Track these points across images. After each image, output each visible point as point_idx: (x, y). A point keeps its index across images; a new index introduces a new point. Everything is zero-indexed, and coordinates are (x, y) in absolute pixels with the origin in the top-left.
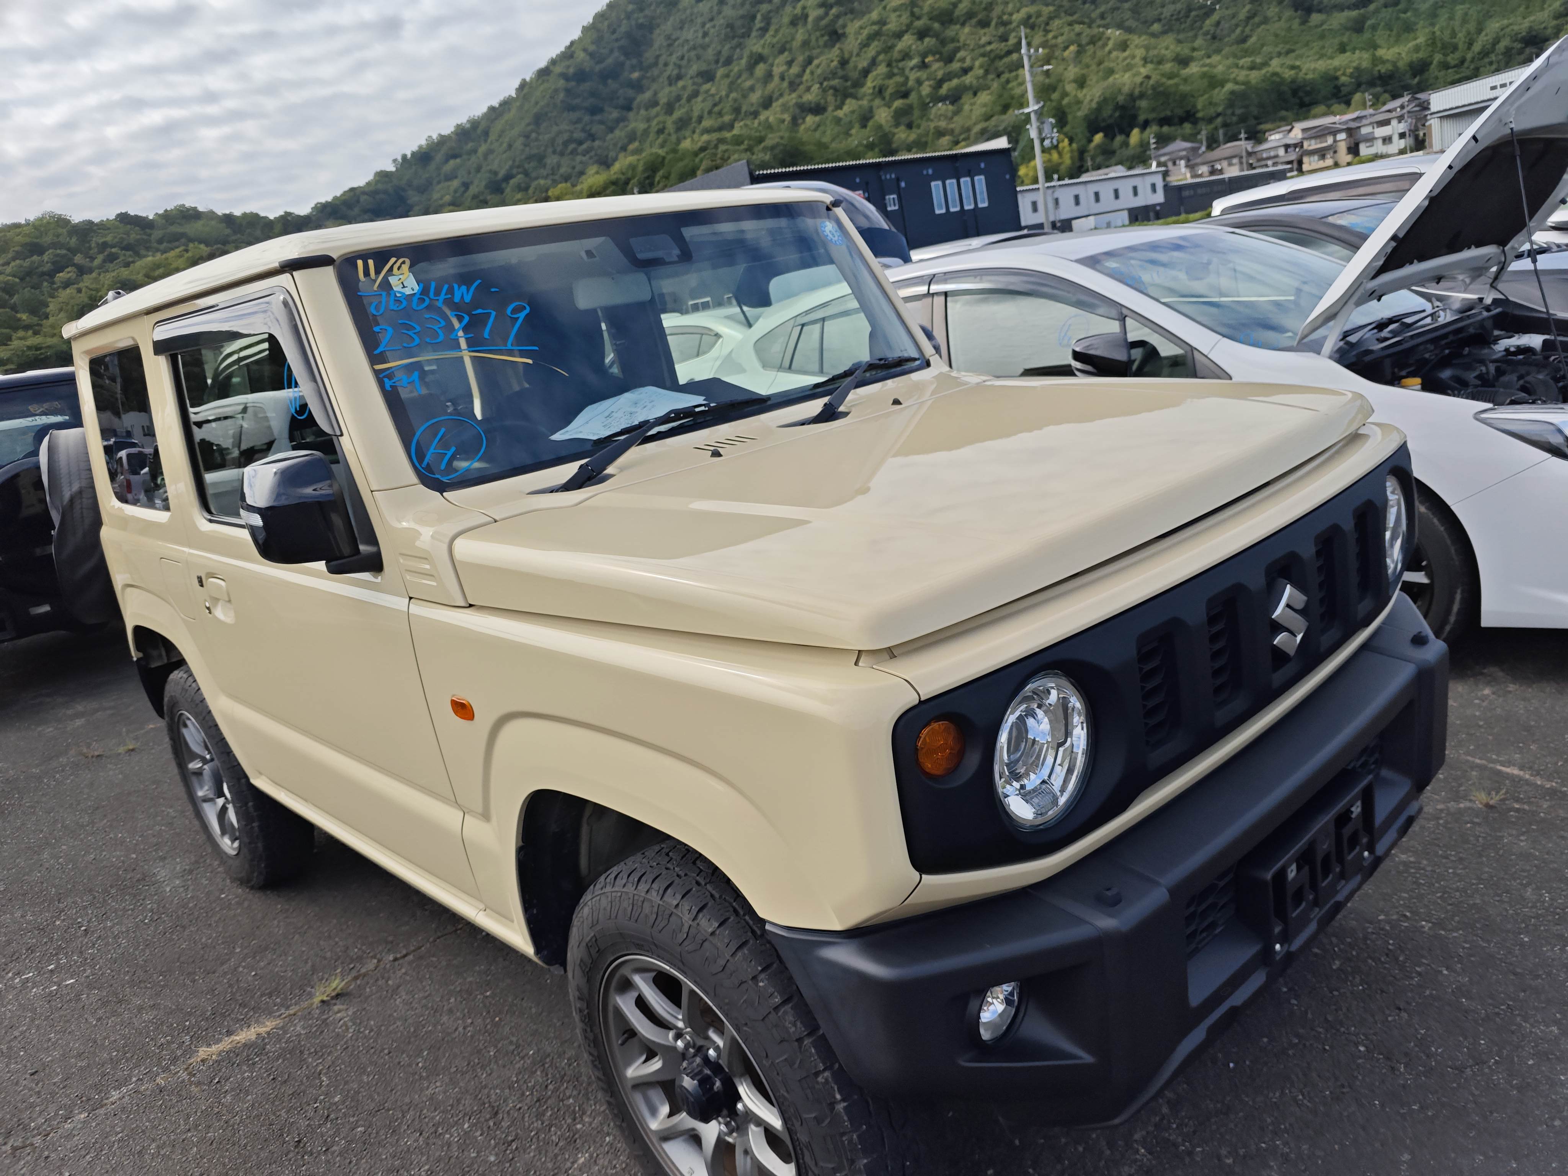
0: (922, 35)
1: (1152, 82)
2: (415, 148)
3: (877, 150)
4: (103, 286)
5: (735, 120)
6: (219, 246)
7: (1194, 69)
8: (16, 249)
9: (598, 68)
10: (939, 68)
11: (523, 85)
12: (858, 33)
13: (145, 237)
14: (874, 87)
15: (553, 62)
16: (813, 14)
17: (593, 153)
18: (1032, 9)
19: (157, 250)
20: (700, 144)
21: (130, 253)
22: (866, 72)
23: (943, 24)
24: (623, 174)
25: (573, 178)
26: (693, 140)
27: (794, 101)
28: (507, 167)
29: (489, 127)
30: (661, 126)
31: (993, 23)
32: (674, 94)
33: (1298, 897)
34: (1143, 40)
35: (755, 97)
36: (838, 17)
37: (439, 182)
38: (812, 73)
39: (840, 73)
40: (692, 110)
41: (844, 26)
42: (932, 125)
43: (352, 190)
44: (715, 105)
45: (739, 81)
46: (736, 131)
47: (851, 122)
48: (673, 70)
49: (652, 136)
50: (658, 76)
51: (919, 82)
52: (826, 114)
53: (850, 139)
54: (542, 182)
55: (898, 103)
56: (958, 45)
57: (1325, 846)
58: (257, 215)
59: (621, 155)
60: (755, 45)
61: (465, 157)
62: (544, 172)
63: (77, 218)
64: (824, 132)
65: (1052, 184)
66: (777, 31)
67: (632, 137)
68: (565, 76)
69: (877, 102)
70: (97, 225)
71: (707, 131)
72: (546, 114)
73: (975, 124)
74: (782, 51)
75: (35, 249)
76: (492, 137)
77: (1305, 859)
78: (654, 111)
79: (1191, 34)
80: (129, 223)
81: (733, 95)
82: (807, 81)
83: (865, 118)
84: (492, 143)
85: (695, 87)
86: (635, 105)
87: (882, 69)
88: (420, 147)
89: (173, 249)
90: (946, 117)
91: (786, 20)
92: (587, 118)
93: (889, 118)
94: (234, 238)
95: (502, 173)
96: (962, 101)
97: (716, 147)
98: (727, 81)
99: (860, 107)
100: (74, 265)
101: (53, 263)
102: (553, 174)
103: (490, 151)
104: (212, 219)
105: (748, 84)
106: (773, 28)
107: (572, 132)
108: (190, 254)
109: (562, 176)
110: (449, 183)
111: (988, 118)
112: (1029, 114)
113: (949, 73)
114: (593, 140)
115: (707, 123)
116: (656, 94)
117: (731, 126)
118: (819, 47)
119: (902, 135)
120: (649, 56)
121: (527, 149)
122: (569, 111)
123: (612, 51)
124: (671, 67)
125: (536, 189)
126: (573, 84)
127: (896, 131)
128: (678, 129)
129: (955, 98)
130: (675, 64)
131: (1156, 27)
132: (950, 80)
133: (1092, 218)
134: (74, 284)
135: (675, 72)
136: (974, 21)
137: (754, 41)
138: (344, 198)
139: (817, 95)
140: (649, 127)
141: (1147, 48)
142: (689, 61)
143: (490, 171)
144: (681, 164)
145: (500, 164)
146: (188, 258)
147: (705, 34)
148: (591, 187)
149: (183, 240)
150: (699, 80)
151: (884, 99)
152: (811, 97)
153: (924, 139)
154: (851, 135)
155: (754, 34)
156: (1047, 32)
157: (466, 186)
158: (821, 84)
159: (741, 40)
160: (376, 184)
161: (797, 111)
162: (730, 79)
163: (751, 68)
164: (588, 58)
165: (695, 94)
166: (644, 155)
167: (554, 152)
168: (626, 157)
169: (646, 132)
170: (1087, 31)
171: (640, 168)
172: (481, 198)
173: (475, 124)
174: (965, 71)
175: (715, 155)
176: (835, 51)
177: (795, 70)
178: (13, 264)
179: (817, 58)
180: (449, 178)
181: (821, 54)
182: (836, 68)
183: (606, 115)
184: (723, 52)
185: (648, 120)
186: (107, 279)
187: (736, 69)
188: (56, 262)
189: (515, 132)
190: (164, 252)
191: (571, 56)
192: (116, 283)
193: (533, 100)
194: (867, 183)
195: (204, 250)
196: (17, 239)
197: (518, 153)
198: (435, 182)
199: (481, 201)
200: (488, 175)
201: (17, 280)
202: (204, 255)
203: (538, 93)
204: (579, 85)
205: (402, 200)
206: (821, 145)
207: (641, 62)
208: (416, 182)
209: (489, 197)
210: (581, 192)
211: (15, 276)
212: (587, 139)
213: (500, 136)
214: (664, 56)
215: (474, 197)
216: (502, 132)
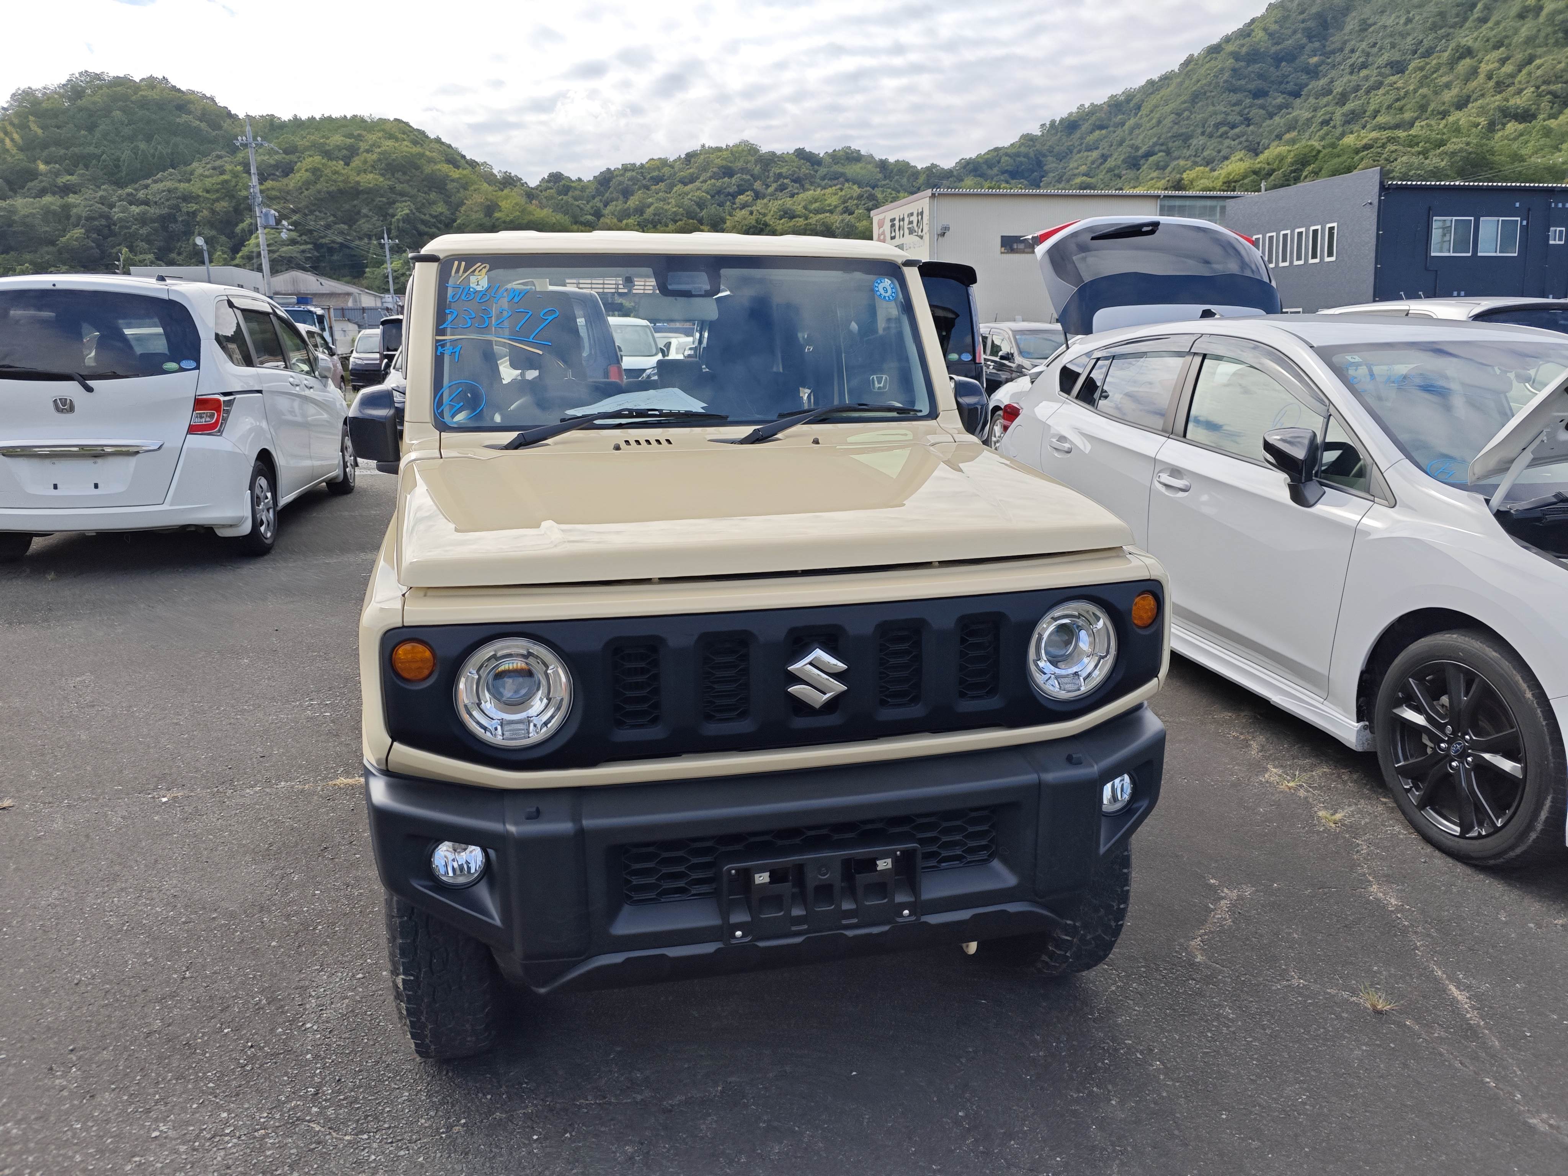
2: (1065, 115)
5: (1417, 119)
6: (868, 188)
8: (714, 170)
9: (1273, 49)
11: (1190, 60)
13: (812, 172)
15: (1227, 39)
17: (1243, 139)
19: (819, 186)
20: (1365, 141)
21: (798, 185)
24: (1268, 164)
25: (1216, 162)
26: (1359, 136)
27: (1497, 103)
28: (1151, 143)
29: (1143, 101)
30: (1327, 117)
32: (1353, 84)
35: (1448, 96)
37: (1079, 152)
38: (1529, 75)
40: (1368, 103)
43: (996, 149)
44: (1398, 100)
45: (1435, 76)
46: (1412, 132)
48: (1359, 57)
49: (1313, 128)
50: (1340, 64)
52: (1534, 122)
53: (1557, 154)
54: (1182, 162)
58: (908, 163)
59: (1276, 143)
60: (1466, 38)
61: (1111, 129)
62: (1188, 153)
63: (765, 149)
64: (1526, 143)
66: (1498, 23)
67: (1291, 126)
68: (1236, 56)
70: (778, 157)
71: (1381, 128)
72: (1205, 93)
74: (1496, 47)
75: (728, 172)
76: (1144, 111)
78: (1325, 100)
80: (802, 159)
81: (1423, 91)
82: (1520, 82)
84: (1141, 118)
85: (1380, 78)
86: (1305, 92)
88: (1071, 114)
89: (831, 186)
91: (1512, 12)
92: (1248, 101)
94: (883, 183)
95: (1144, 149)
97: (1383, 146)
98: (1420, 74)
100: (753, 190)
101: (738, 186)
102: (1195, 156)
103: (1138, 126)
104: (870, 163)
105: (1445, 79)
106: (1494, 19)
107: (1228, 114)
108: (843, 193)
109: (1204, 158)
110: (1089, 153)
114: (1248, 125)
115: (1381, 119)
116: (1332, 81)
117: (1411, 125)
118: (1547, 45)
120: (1335, 40)
121: (1176, 127)
122: (1230, 91)
123: (1295, 32)
124: (1358, 54)
125: (1173, 169)
126: (1243, 64)
128: (1347, 122)
134: (748, 206)
135: (1361, 60)
137: (1467, 32)
138: (986, 156)
139: (1528, 100)
140: (1314, 117)
142: (1381, 49)
143: (1132, 146)
144: (1337, 160)
145: (1143, 141)
146: (841, 196)
147: (1408, 21)
148: (1229, 174)
149: (841, 179)
150: (1387, 71)
152: (1519, 102)
154: (1560, 151)
155: (1469, 24)
157: (1105, 158)
158: (1538, 88)
159: (1452, 30)
160: (1020, 147)
161: (1498, 114)
162: (1423, 73)
163: (1452, 63)
164: (1267, 37)
165: (1378, 85)
166: (1296, 147)
167: (1203, 133)
168: (1278, 146)
169: (1309, 122)
171: (1289, 160)
172: (1116, 172)
173: (1129, 96)
177: (1508, 68)
178: (709, 182)
179: (1540, 57)
180: (1089, 149)
181: (1547, 53)
183: (1269, 100)
184: (1425, 42)
185: (1315, 110)
186: (774, 206)
187: (1434, 62)
188: (741, 185)
189: (1168, 109)
190: (824, 188)
191: (1249, 35)
192: (780, 211)
193: (1195, 78)
194: (1529, 210)
195: (856, 190)
196: (716, 161)
197: (1165, 130)
198: (1075, 151)
199: (1115, 175)
200: (1129, 149)
201: (709, 197)
202: (855, 195)
203: (1202, 71)
204: (1248, 66)
205: (1039, 164)
206: (1517, 157)
207: (1324, 47)
208: (1057, 149)
209: (1124, 172)
210: (1217, 178)
211: (708, 193)
212: (1242, 123)
213: (1152, 111)
214: (1353, 42)
215: (1110, 170)
216: (1156, 106)
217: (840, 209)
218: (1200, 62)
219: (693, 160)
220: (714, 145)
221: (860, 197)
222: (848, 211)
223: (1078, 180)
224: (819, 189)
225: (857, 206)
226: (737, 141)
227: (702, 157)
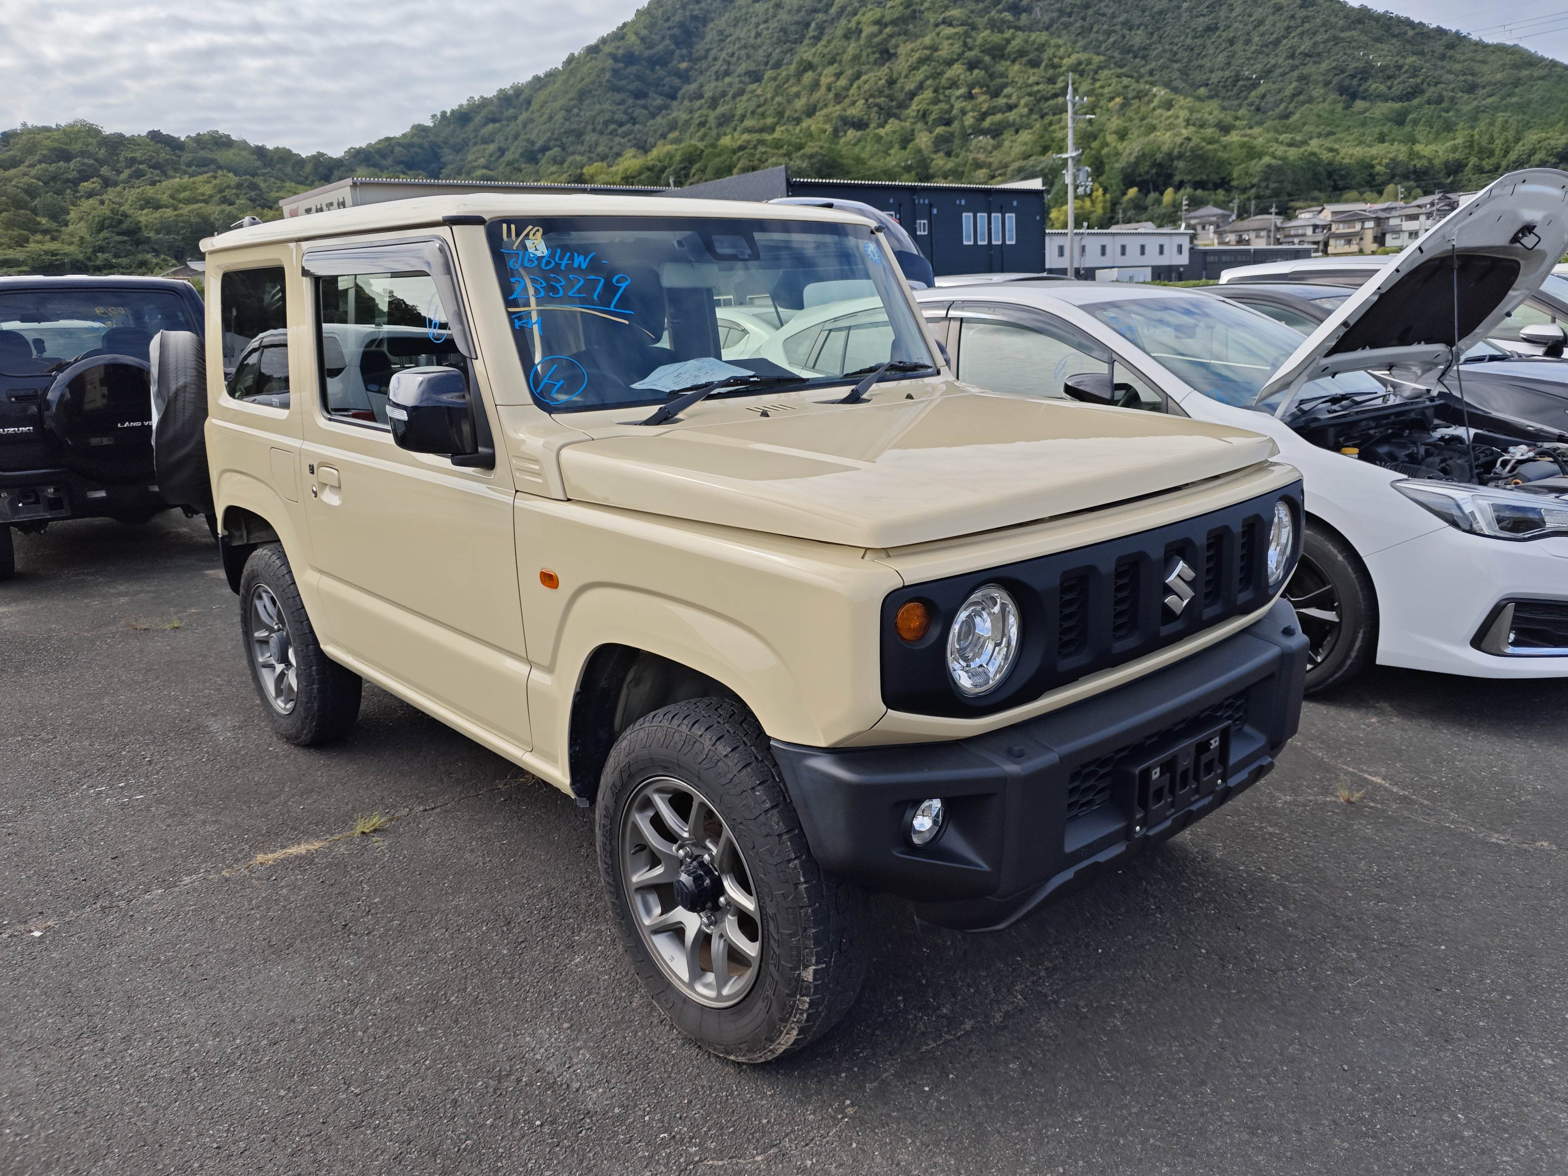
0: (972, 66)
1: (1191, 144)
2: (455, 107)
3: (913, 173)
4: (127, 200)
5: (776, 124)
6: (247, 177)
7: (1234, 137)
8: (44, 152)
9: (647, 53)
10: (985, 101)
11: (571, 59)
12: (909, 55)
13: (174, 158)
14: (918, 111)
15: (604, 41)
16: (867, 30)
17: (631, 137)
18: (1083, 56)
19: (185, 173)
20: (739, 143)
21: (158, 172)
22: (912, 95)
23: (994, 58)
24: (660, 161)
25: (611, 158)
26: (733, 137)
27: (838, 113)
28: (545, 138)
29: (532, 96)
30: (703, 119)
31: (1043, 64)
32: (720, 89)
33: (1159, 795)
34: (1189, 102)
35: (800, 104)
36: (891, 36)
37: (475, 144)
38: (859, 88)
39: (887, 92)
40: (736, 108)
41: (896, 46)
42: (971, 156)
43: (388, 139)
44: (759, 106)
45: (786, 86)
46: (777, 135)
47: (891, 142)
48: (721, 66)
49: (692, 129)
50: (706, 71)
51: (964, 112)
52: (868, 130)
53: (888, 159)
54: (578, 158)
55: (940, 130)
56: (1006, 80)
57: (1185, 763)
58: (289, 151)
59: (660, 143)
60: (806, 52)
61: (504, 123)
62: (582, 149)
63: (108, 129)
64: (864, 148)
65: (1081, 231)
66: (829, 42)
67: (673, 126)
68: (613, 56)
69: (920, 125)
70: (127, 139)
71: (749, 130)
72: (590, 91)
73: (1013, 161)
74: (832, 62)
75: (63, 155)
76: (535, 106)
77: (1168, 767)
78: (698, 103)
79: (1236, 102)
80: (160, 142)
81: (778, 99)
82: (853, 95)
83: (906, 141)
84: (533, 112)
85: (741, 85)
86: (680, 95)
87: (928, 94)
88: (461, 106)
89: (201, 174)
90: (985, 150)
91: (840, 32)
92: (630, 101)
93: (929, 143)
94: (264, 171)
95: (539, 144)
96: (1004, 136)
97: (755, 147)
98: (773, 84)
99: (902, 128)
100: (100, 176)
101: (79, 171)
102: (590, 152)
103: (531, 120)
104: (244, 149)
105: (795, 89)
106: (825, 38)
107: (614, 113)
108: (218, 181)
109: (598, 155)
110: (486, 146)
111: (1027, 156)
112: (1066, 159)
113: (994, 107)
114: (634, 124)
115: (749, 123)
116: (702, 86)
117: (772, 129)
118: (869, 63)
119: (939, 161)
120: (700, 48)
121: (567, 123)
122: (613, 90)
123: (663, 38)
124: (720, 62)
125: (571, 164)
126: (621, 65)
127: (934, 156)
128: (720, 125)
129: (996, 132)
130: (724, 60)
131: (1202, 91)
132: (994, 114)
133: (1115, 270)
134: (97, 195)
135: (724, 67)
136: (1025, 59)
137: (806, 48)
138: (378, 146)
139: (861, 111)
140: (691, 118)
141: (1191, 110)
142: (739, 58)
143: (528, 140)
144: (718, 160)
145: (539, 134)
146: (215, 185)
147: (758, 35)
148: (626, 170)
149: (212, 167)
150: (746, 79)
151: (926, 123)
152: (854, 112)
153: (960, 169)
154: (890, 155)
155: (806, 41)
156: (1095, 80)
157: (502, 151)
158: (867, 100)
159: (793, 46)
160: (412, 137)
161: (840, 123)
162: (777, 83)
163: (799, 74)
164: (639, 41)
165: (741, 92)
166: (682, 145)
167: (594, 130)
168: (664, 145)
169: (687, 123)
170: (1134, 85)
171: (678, 158)
172: (516, 165)
173: (518, 91)
174: (1010, 108)
175: (753, 155)
176: (885, 69)
177: (843, 82)
178: (38, 167)
179: (866, 74)
180: (486, 141)
181: (870, 70)
182: (883, 86)
183: (650, 100)
184: (774, 55)
185: (691, 112)
186: (132, 194)
187: (784, 73)
188: (83, 170)
189: (557, 105)
190: (192, 175)
191: (623, 38)
192: (140, 200)
193: (579, 76)
194: (900, 205)
195: (233, 179)
196: (45, 142)
197: (557, 126)
198: (471, 143)
199: (515, 169)
200: (525, 143)
201: (41, 184)
202: (232, 184)
203: (585, 70)
204: (626, 67)
205: (436, 156)
206: (859, 161)
207: (691, 54)
208: (452, 141)
209: (523, 166)
210: (616, 173)
211: (39, 179)
212: (628, 122)
213: (542, 107)
214: (715, 51)
215: (509, 164)
216: (545, 102)
217: (217, 198)
218: (582, 61)
219: (12, 141)
220: (40, 124)
221: (239, 186)
222: (224, 201)
223: (479, 173)
224: (186, 177)
225: (237, 196)
226: (71, 121)
227: (24, 137)
